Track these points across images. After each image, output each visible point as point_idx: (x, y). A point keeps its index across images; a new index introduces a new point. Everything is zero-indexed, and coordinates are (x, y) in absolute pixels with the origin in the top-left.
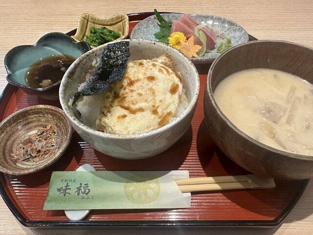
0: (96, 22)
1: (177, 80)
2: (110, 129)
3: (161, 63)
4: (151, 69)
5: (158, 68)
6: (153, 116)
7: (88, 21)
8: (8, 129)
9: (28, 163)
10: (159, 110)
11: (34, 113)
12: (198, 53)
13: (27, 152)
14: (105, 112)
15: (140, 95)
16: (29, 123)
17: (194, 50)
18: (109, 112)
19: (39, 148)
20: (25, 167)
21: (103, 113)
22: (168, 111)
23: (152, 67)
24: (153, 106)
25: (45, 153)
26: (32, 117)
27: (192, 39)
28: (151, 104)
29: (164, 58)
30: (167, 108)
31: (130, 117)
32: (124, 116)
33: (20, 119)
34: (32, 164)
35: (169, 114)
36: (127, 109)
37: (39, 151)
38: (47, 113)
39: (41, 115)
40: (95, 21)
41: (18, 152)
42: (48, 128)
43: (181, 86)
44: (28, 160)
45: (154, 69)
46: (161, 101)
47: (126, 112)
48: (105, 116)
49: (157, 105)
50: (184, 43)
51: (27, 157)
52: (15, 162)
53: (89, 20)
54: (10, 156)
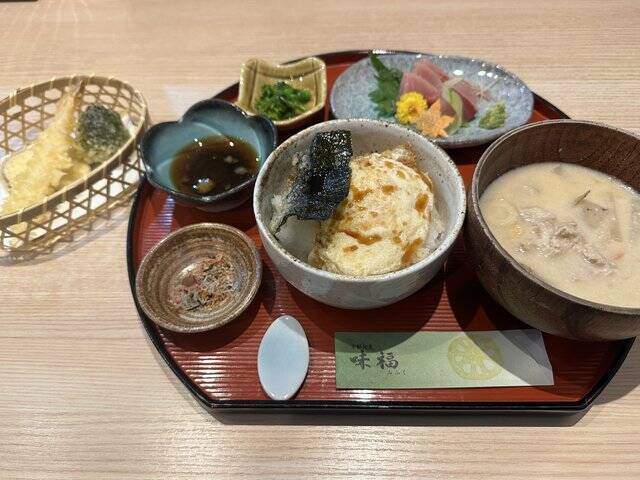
0: (269, 73)
1: (425, 187)
2: (334, 266)
3: (399, 160)
4: (385, 172)
5: (395, 169)
6: (395, 247)
7: (255, 72)
8: (159, 261)
9: (196, 315)
10: (403, 237)
11: (194, 236)
12: (447, 130)
13: (192, 296)
14: (324, 240)
15: (375, 215)
16: (188, 251)
17: (441, 124)
18: (329, 241)
19: (210, 292)
20: (195, 320)
21: (320, 242)
22: (416, 237)
23: (386, 169)
24: (394, 232)
25: (220, 299)
26: (193, 242)
27: (437, 105)
28: (390, 228)
29: (402, 151)
30: (413, 233)
31: (362, 249)
32: (354, 248)
33: (174, 245)
34: (202, 316)
35: (418, 242)
36: (355, 235)
37: (211, 296)
38: (215, 236)
39: (206, 239)
40: (267, 72)
41: (178, 297)
42: (219, 259)
43: (431, 197)
44: (194, 309)
45: (390, 171)
46: (405, 224)
47: (355, 242)
48: (325, 247)
49: (398, 230)
50: (424, 112)
51: (194, 305)
52: (177, 312)
53: (259, 70)
54: (167, 303)
